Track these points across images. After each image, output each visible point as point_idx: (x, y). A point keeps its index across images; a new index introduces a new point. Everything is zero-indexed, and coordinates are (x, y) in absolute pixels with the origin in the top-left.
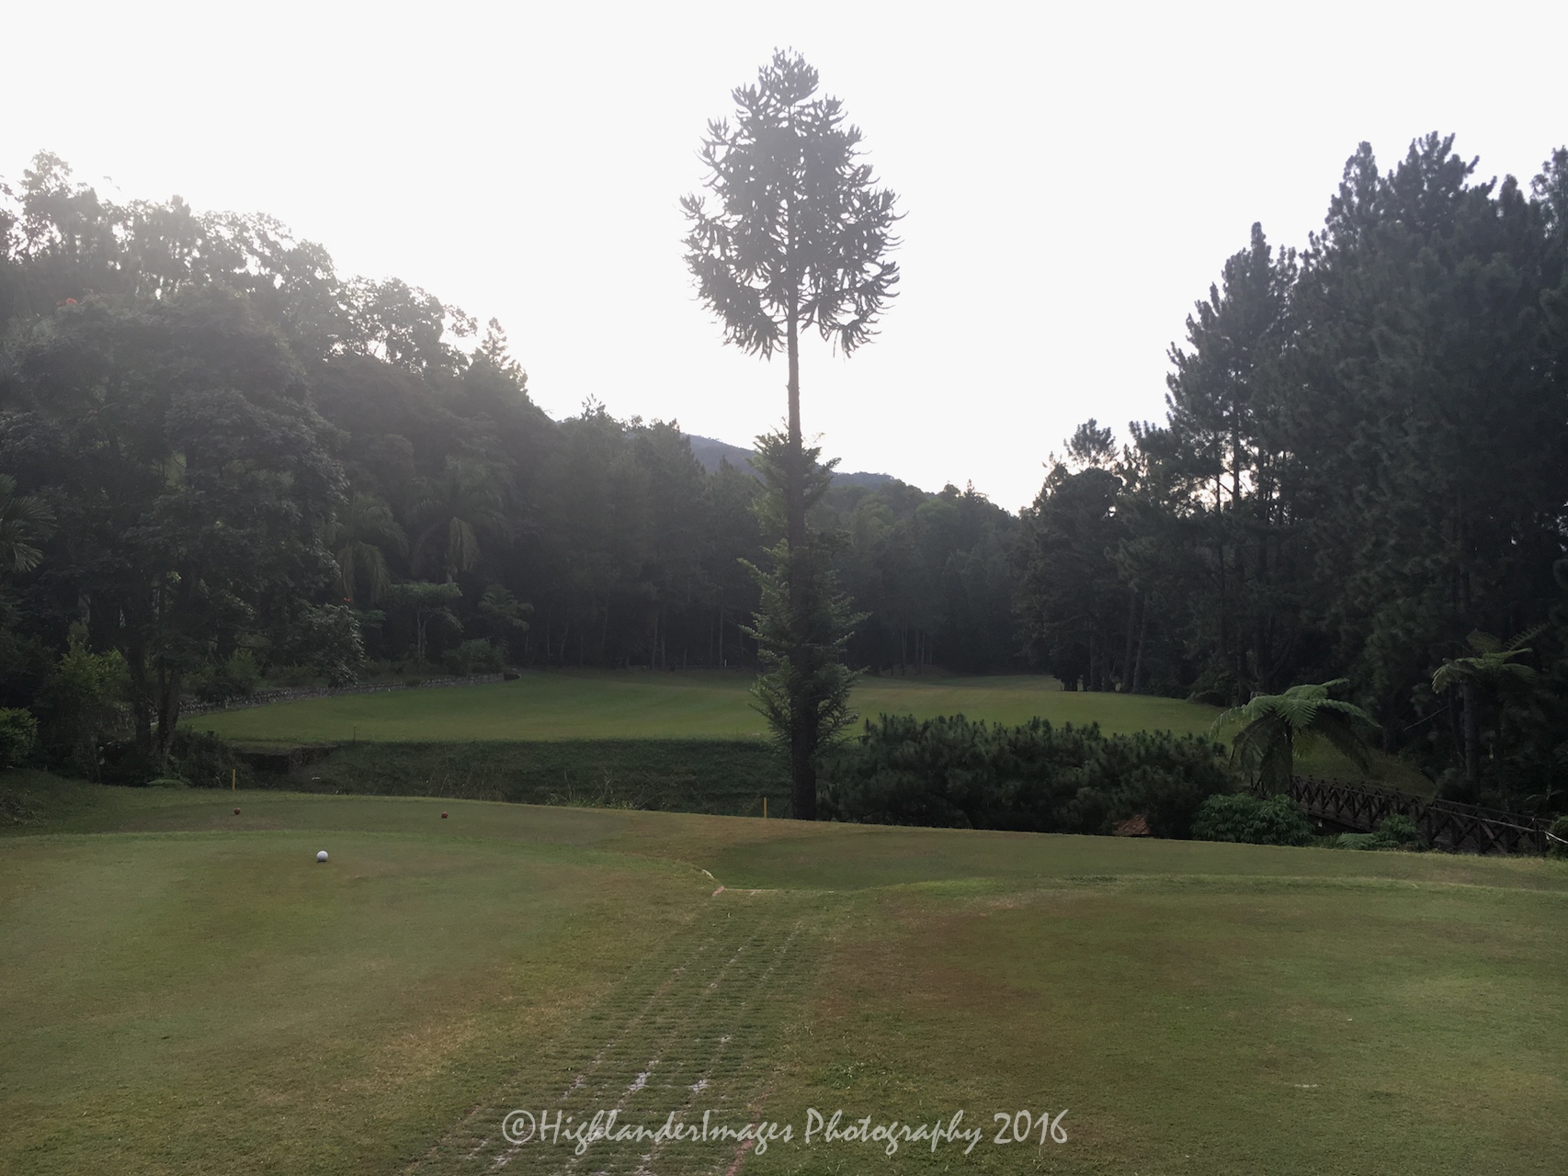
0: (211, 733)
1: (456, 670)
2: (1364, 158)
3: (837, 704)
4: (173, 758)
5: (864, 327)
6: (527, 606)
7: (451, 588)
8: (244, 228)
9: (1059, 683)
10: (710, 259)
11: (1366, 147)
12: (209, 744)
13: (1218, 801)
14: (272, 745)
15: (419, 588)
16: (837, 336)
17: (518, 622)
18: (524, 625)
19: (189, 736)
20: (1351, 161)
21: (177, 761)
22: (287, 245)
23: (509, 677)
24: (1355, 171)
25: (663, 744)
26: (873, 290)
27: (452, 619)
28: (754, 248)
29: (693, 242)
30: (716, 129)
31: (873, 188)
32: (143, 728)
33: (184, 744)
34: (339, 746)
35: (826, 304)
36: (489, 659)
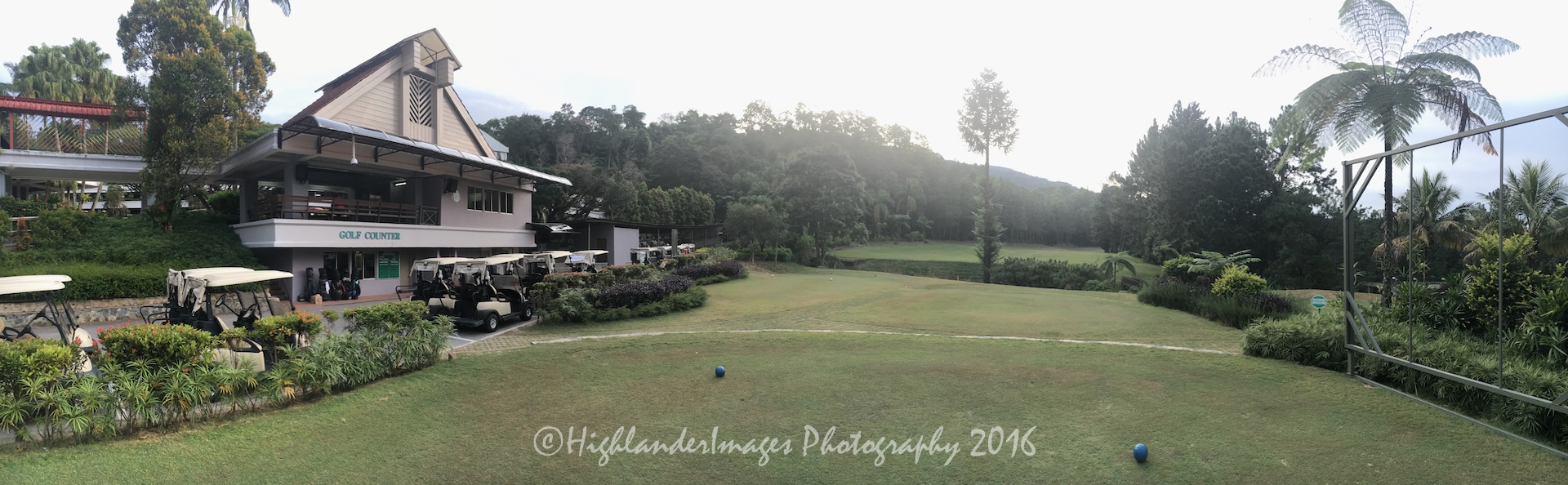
0: (835, 256)
1: (909, 240)
2: (1179, 105)
3: (996, 253)
5: (1011, 146)
6: (932, 222)
7: (908, 216)
8: (852, 114)
9: (1104, 251)
10: (964, 128)
11: (1179, 102)
12: (834, 258)
13: (1090, 281)
15: (897, 216)
16: (1003, 149)
17: (928, 227)
18: (930, 227)
19: (829, 256)
20: (1176, 105)
22: (864, 118)
23: (925, 243)
24: (1176, 108)
25: (957, 263)
26: (1012, 137)
27: (907, 225)
28: (977, 124)
29: (960, 123)
30: (967, 90)
31: (1011, 108)
32: (818, 254)
33: (828, 258)
34: (867, 260)
35: (1000, 140)
36: (919, 237)
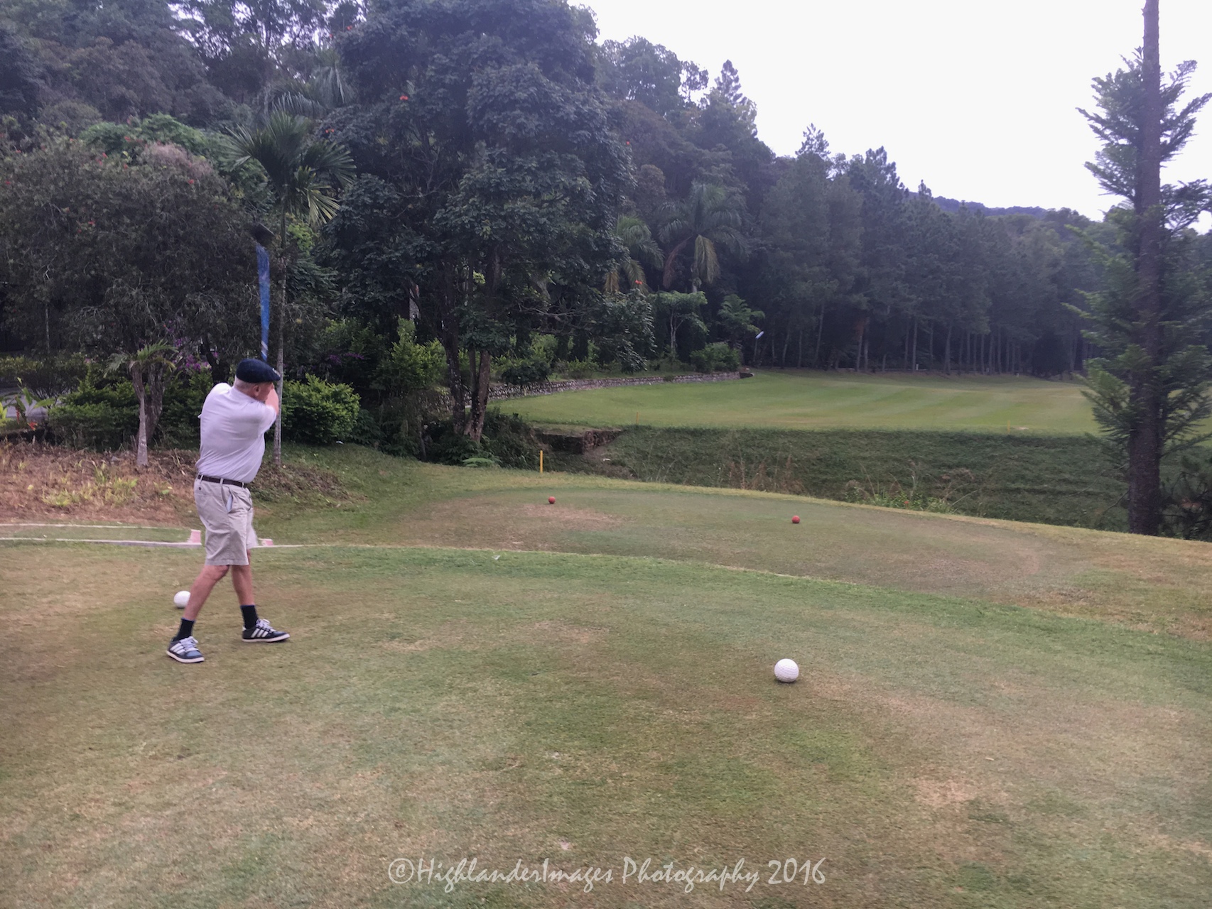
0: (516, 415)
1: (701, 368)
4: (484, 437)
6: (759, 313)
7: (697, 296)
14: (567, 428)
15: (672, 297)
17: (751, 328)
19: (497, 417)
21: (489, 440)
23: (743, 376)
27: (700, 323)
32: (459, 410)
33: (495, 424)
34: (626, 431)
36: (728, 360)
